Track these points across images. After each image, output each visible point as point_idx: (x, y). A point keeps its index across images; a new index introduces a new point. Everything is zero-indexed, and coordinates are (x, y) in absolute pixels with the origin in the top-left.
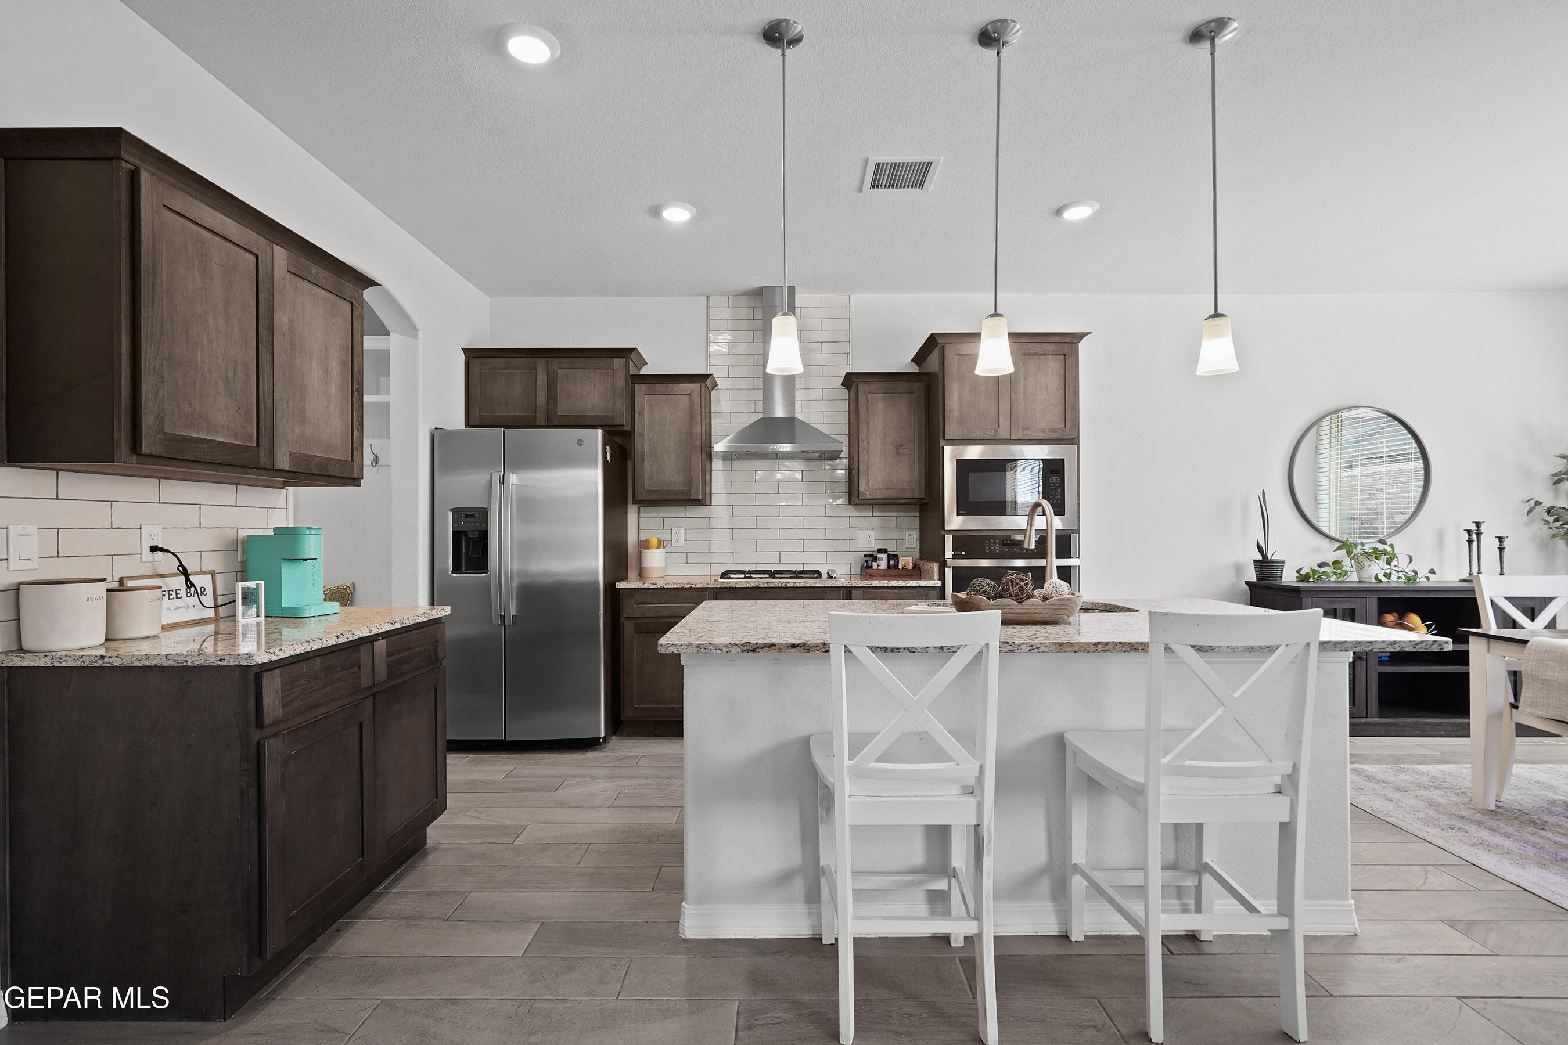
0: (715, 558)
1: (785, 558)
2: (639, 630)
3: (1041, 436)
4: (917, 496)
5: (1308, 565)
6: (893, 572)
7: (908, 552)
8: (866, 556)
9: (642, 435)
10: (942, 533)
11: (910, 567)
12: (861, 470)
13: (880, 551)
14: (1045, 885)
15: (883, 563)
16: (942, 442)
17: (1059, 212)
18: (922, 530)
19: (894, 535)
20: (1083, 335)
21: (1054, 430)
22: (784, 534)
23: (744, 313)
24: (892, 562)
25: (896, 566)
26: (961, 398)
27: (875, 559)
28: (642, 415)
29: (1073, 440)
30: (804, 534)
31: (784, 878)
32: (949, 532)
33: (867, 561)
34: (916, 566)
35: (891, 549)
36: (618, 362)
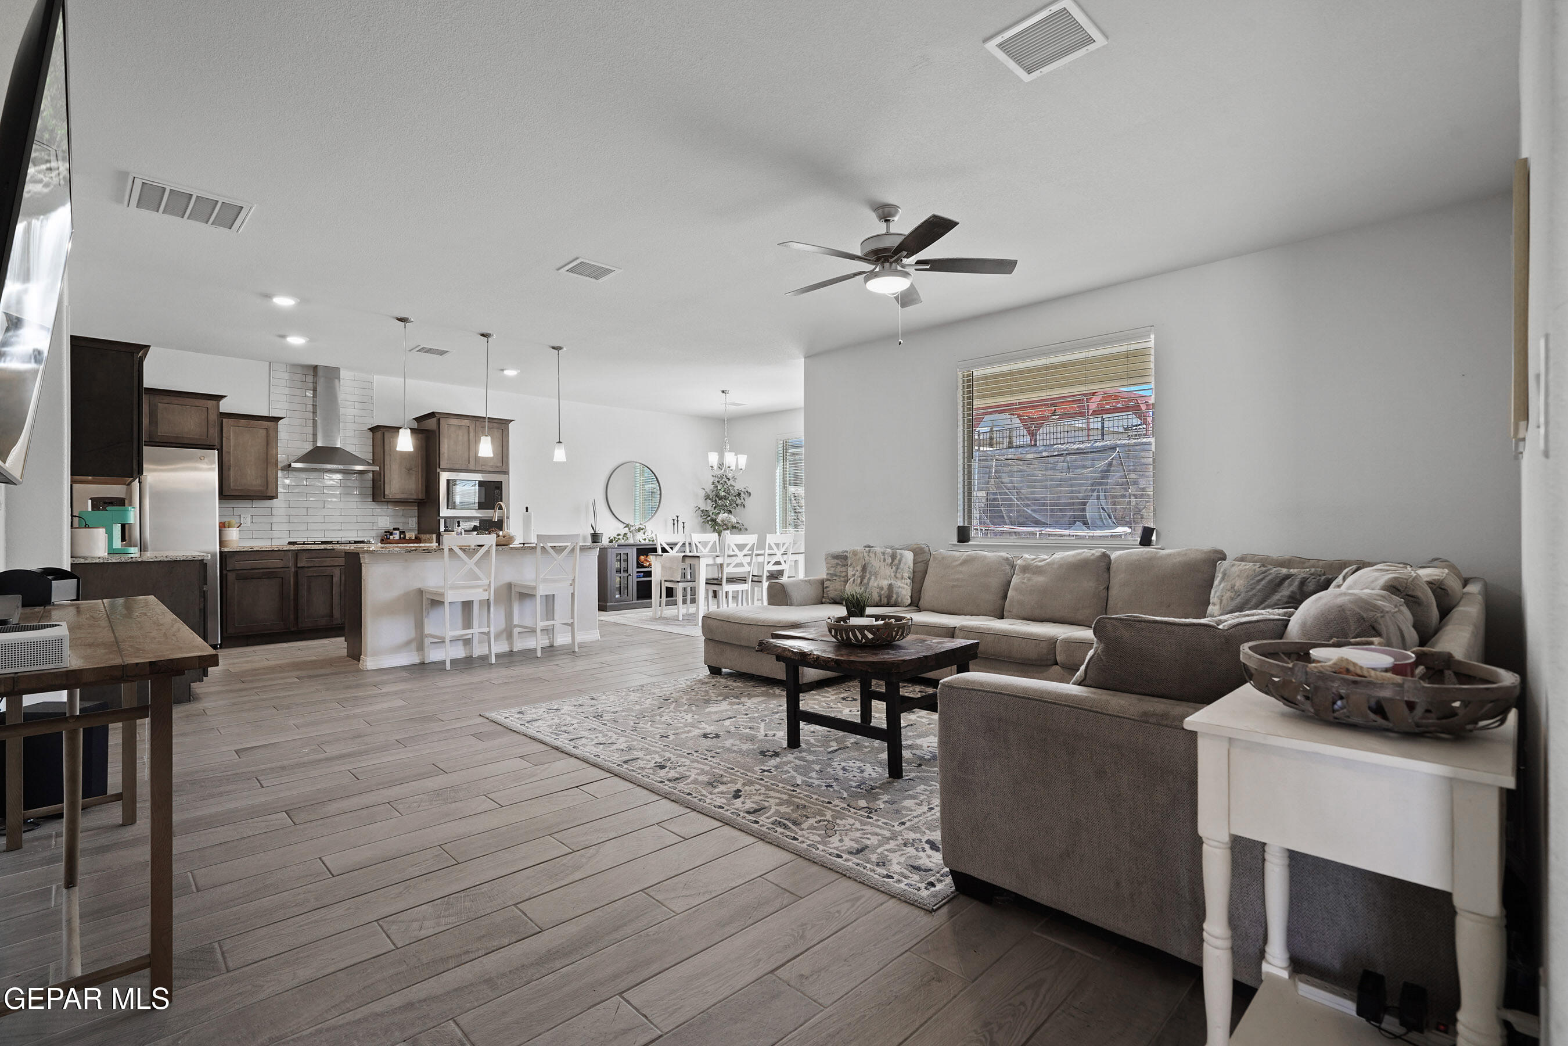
0: (275, 534)
1: (327, 534)
2: (239, 578)
3: (491, 469)
4: (420, 498)
5: (613, 535)
6: (404, 541)
7: (411, 530)
8: (386, 532)
9: (229, 453)
10: (439, 518)
11: (414, 538)
12: (386, 482)
13: (395, 529)
14: (504, 635)
15: (396, 536)
16: (438, 470)
17: (502, 370)
18: (419, 517)
19: (402, 520)
20: (511, 421)
21: (497, 467)
22: (327, 519)
23: (299, 377)
24: (402, 536)
25: (404, 538)
26: (449, 447)
27: (391, 534)
28: (228, 439)
29: (507, 473)
30: (341, 519)
31: (408, 643)
32: (442, 517)
33: (386, 535)
34: (416, 538)
35: (401, 528)
36: (210, 403)
